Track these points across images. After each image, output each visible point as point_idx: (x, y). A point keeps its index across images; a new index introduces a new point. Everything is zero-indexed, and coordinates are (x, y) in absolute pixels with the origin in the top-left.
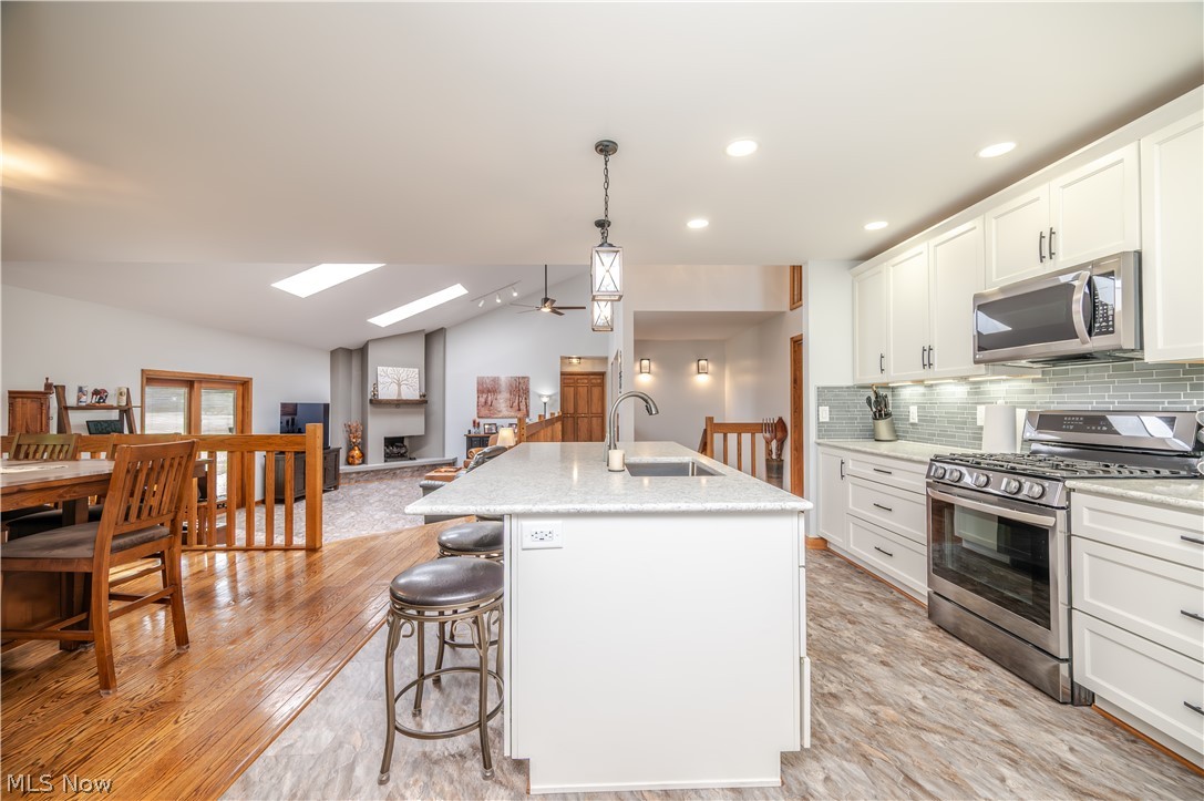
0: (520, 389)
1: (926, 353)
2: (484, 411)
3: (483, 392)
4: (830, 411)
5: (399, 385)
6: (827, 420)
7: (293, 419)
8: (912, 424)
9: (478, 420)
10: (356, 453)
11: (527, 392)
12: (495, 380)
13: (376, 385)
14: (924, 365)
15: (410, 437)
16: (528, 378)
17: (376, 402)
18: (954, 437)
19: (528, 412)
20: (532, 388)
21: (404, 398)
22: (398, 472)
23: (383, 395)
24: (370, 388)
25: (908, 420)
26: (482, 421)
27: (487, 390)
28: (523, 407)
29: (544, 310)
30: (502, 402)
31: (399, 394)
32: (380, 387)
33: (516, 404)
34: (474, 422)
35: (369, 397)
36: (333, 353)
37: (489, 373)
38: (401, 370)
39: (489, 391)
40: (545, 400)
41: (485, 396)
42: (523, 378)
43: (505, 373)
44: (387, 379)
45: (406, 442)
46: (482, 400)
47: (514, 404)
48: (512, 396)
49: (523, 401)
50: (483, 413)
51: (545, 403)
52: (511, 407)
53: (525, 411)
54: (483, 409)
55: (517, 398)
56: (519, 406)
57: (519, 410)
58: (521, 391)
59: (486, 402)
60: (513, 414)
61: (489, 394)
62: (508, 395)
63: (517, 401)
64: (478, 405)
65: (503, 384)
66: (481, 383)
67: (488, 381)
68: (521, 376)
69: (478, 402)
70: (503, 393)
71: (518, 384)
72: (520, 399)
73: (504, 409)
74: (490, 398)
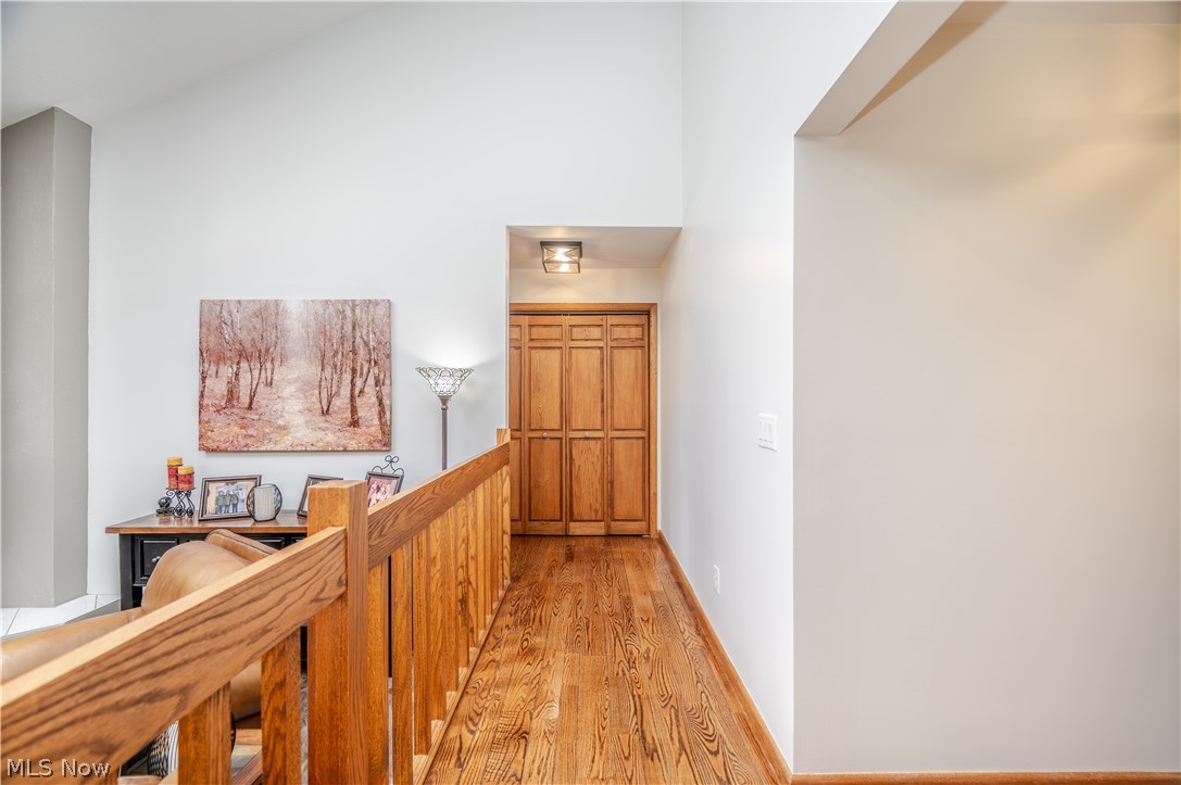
0: (356, 346)
2: (225, 430)
3: (220, 359)
9: (190, 462)
11: (379, 355)
12: (268, 314)
16: (385, 302)
19: (386, 430)
20: (403, 340)
28: (367, 412)
30: (291, 392)
33: (341, 402)
34: (177, 470)
37: (242, 286)
39: (242, 355)
40: (447, 384)
41: (227, 371)
42: (369, 303)
43: (302, 289)
46: (218, 387)
47: (337, 402)
48: (328, 371)
49: (370, 389)
50: (218, 436)
51: (444, 400)
52: (326, 413)
53: (375, 429)
54: (219, 421)
55: (347, 377)
56: (354, 410)
57: (355, 423)
58: (362, 352)
59: (231, 395)
60: (330, 438)
61: (244, 365)
62: (315, 370)
63: (346, 391)
64: (201, 406)
65: (296, 322)
66: (215, 323)
67: (237, 317)
68: (359, 297)
69: (202, 396)
70: (293, 361)
71: (348, 328)
72: (359, 382)
73: (299, 420)
74: (246, 381)
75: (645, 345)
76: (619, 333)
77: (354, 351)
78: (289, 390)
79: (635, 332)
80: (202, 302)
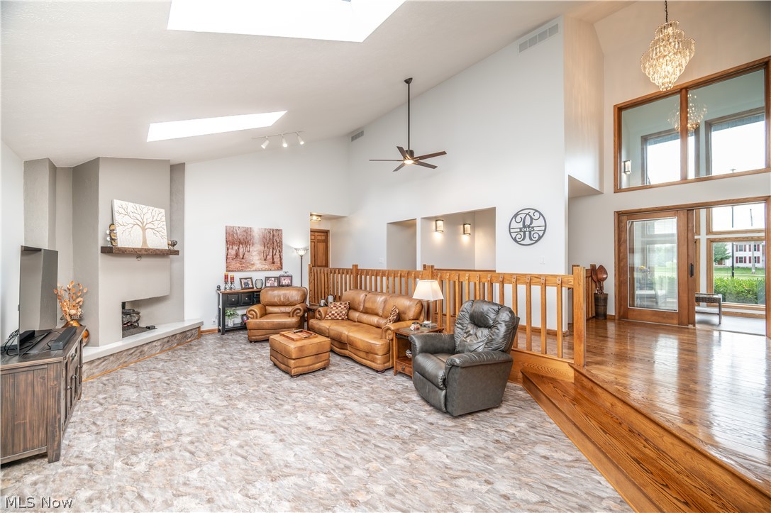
0: (273, 242)
2: (235, 264)
3: (233, 244)
5: (144, 230)
9: (230, 274)
11: (280, 244)
12: (248, 231)
13: (112, 226)
16: (281, 230)
17: (112, 250)
19: (281, 263)
20: (286, 241)
22: (146, 348)
23: (123, 241)
24: (103, 230)
26: (237, 276)
27: (237, 242)
28: (277, 259)
30: (255, 254)
31: (145, 242)
32: (119, 230)
33: (270, 257)
34: (226, 277)
35: (101, 243)
37: (239, 223)
38: (145, 208)
39: (240, 243)
40: (302, 253)
41: (235, 247)
42: (277, 230)
43: (258, 225)
44: (127, 220)
46: (233, 252)
47: (268, 257)
48: (266, 248)
49: (278, 254)
50: (232, 267)
51: (302, 256)
52: (265, 260)
53: (279, 264)
54: (233, 262)
55: (271, 250)
56: (273, 259)
57: (273, 263)
58: (275, 243)
59: (237, 255)
60: (267, 267)
61: (241, 246)
62: (262, 248)
63: (271, 254)
64: (227, 258)
65: (256, 234)
66: (231, 233)
67: (238, 232)
68: (274, 228)
69: (227, 255)
70: (256, 245)
71: (272, 237)
72: (274, 252)
73: (258, 262)
74: (241, 250)
75: (326, 241)
76: (319, 238)
77: (273, 243)
78: (254, 253)
79: (323, 238)
80: (226, 227)
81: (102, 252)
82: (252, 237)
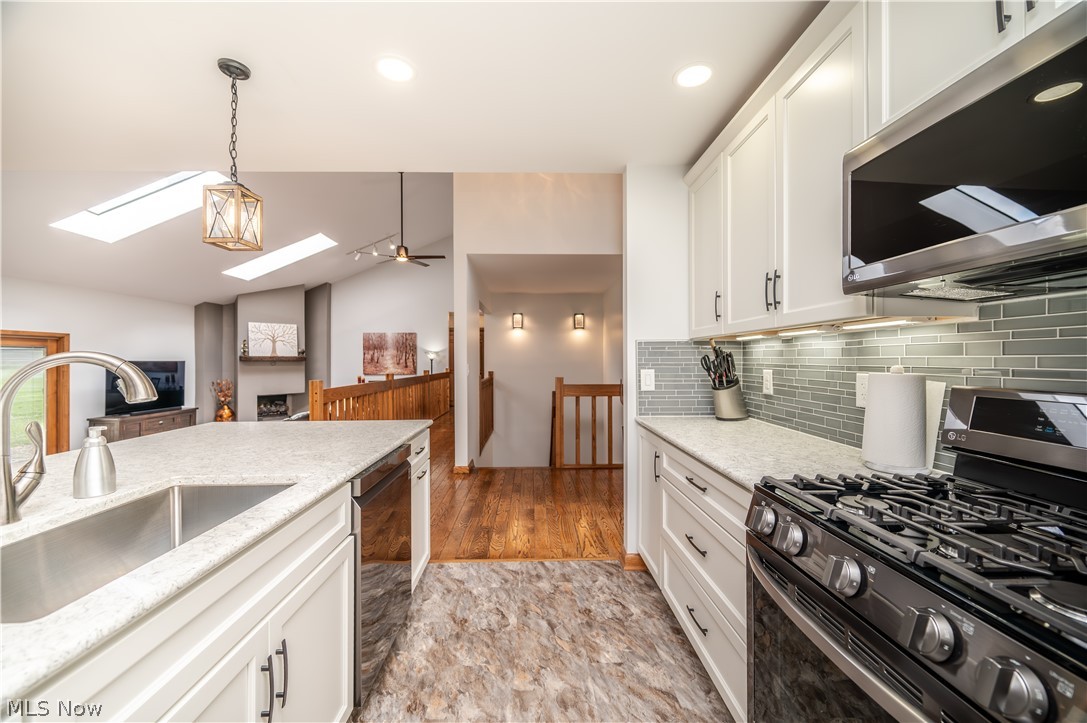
0: (407, 346)
1: (771, 284)
2: (371, 368)
3: (369, 349)
4: (656, 376)
5: (274, 342)
6: (652, 388)
7: (173, 377)
8: (767, 396)
9: (363, 377)
10: (226, 412)
11: (413, 349)
12: (382, 337)
13: (246, 342)
14: (768, 304)
15: (293, 395)
16: (415, 334)
17: (247, 360)
18: (821, 420)
19: (415, 367)
20: (420, 344)
21: (280, 353)
23: (252, 353)
24: (240, 345)
25: (761, 389)
27: (373, 346)
28: (410, 364)
29: (399, 259)
31: (274, 350)
32: (251, 344)
33: (403, 361)
34: (360, 379)
35: (240, 353)
36: (198, 308)
37: (375, 329)
38: (276, 326)
39: (375, 348)
40: (432, 356)
41: (371, 352)
42: (410, 334)
43: (391, 330)
44: (259, 336)
45: (289, 401)
46: (368, 357)
47: (401, 361)
48: (399, 352)
49: (411, 357)
50: (369, 370)
51: (432, 360)
52: (398, 364)
53: (412, 368)
54: (369, 366)
55: (404, 354)
56: (406, 363)
57: (406, 367)
59: (372, 359)
60: (399, 371)
61: (376, 350)
62: (395, 352)
63: (404, 358)
64: (364, 362)
65: (390, 340)
66: (367, 339)
67: (374, 337)
68: (407, 332)
69: (364, 359)
70: (389, 350)
71: (404, 340)
72: (408, 355)
73: (391, 366)
74: (376, 355)
78: (388, 358)
80: (364, 333)
81: (241, 360)
82: (386, 342)
